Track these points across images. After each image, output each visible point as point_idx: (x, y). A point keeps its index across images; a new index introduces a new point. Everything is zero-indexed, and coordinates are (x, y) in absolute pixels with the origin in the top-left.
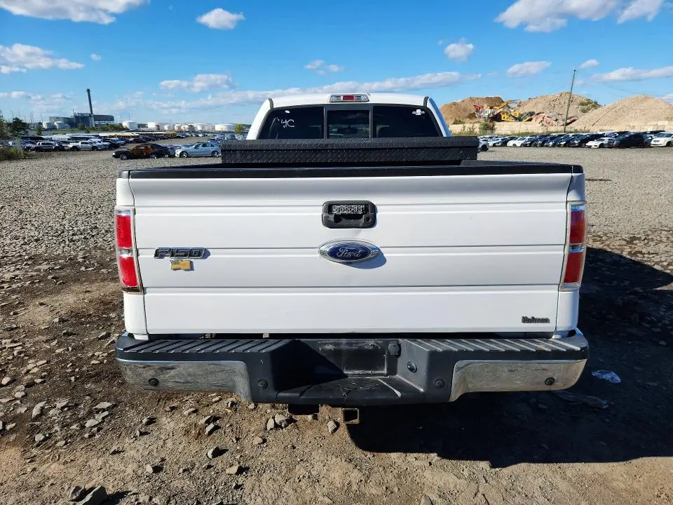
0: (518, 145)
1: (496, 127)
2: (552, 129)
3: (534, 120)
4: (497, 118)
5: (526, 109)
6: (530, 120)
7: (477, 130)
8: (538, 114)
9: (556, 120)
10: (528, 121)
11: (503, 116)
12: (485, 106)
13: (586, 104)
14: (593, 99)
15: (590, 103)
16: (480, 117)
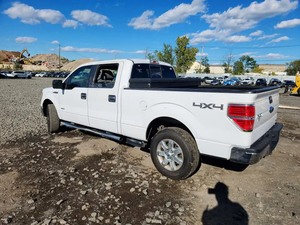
0: (42, 76)
1: (23, 67)
2: (53, 69)
3: (42, 65)
4: (22, 62)
5: (36, 59)
6: (40, 65)
7: (12, 68)
8: (44, 62)
9: (53, 66)
10: (39, 65)
11: (25, 62)
12: (13, 56)
13: (64, 60)
14: (66, 58)
15: (65, 59)
16: (11, 61)
